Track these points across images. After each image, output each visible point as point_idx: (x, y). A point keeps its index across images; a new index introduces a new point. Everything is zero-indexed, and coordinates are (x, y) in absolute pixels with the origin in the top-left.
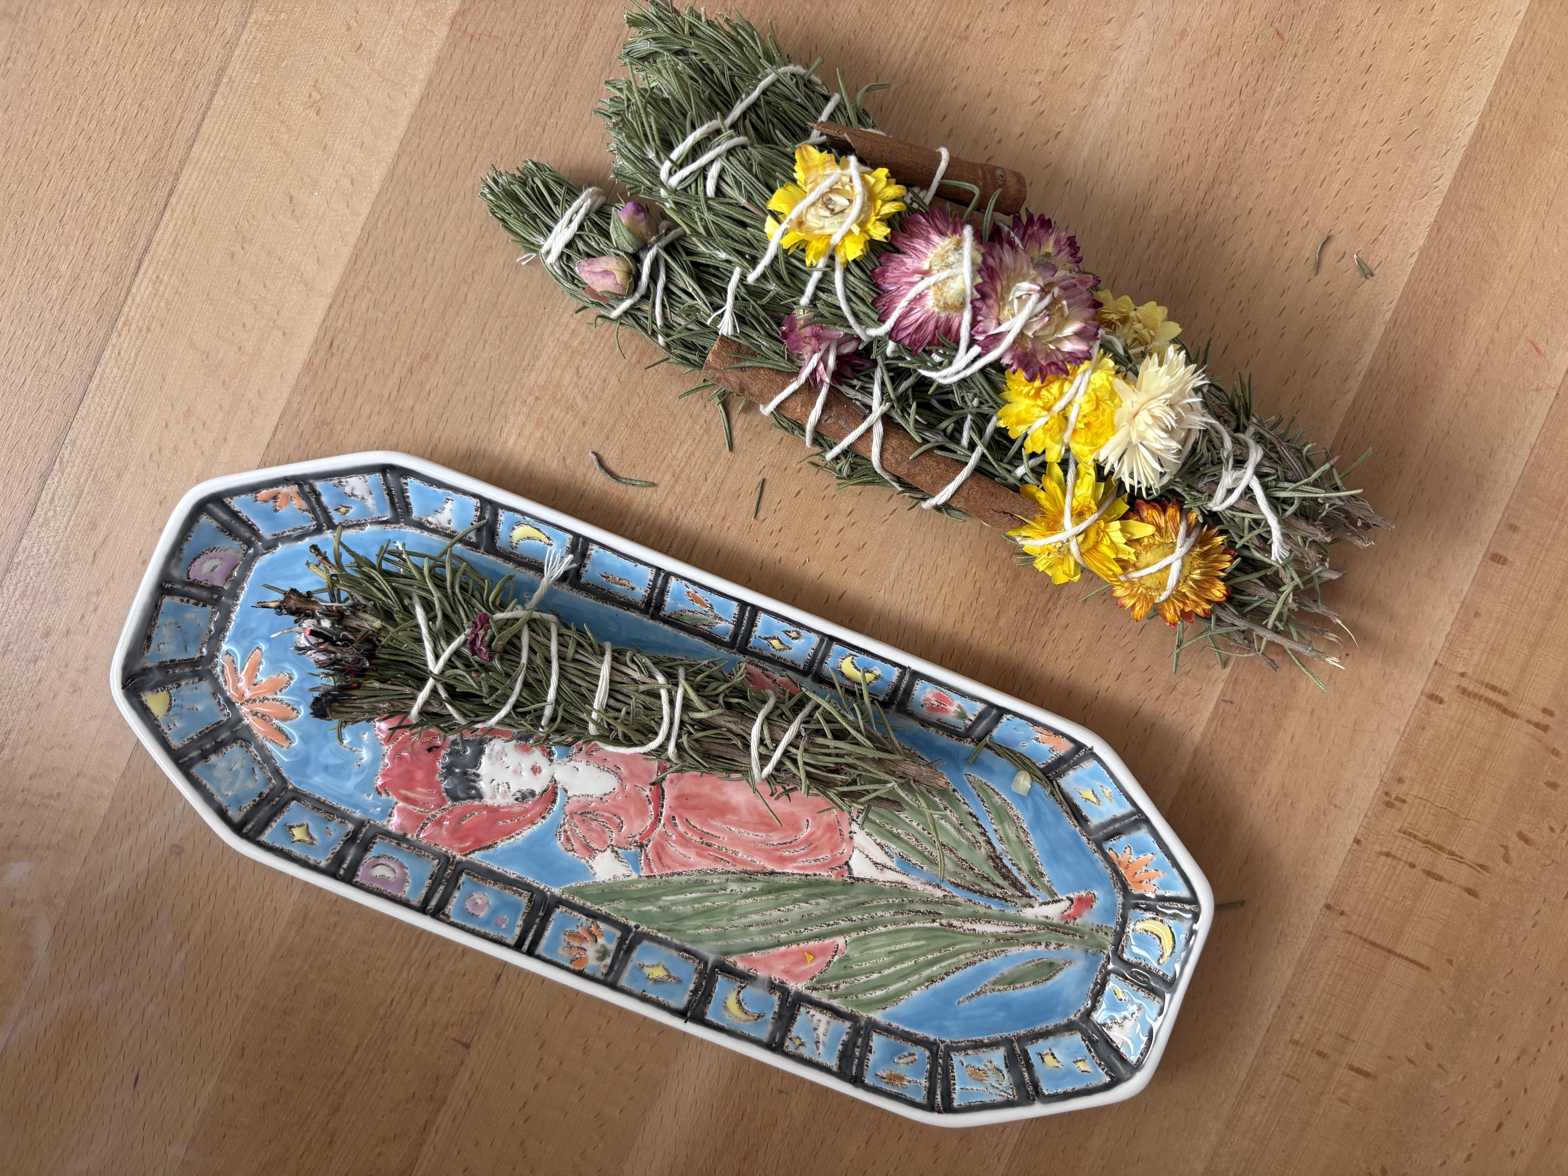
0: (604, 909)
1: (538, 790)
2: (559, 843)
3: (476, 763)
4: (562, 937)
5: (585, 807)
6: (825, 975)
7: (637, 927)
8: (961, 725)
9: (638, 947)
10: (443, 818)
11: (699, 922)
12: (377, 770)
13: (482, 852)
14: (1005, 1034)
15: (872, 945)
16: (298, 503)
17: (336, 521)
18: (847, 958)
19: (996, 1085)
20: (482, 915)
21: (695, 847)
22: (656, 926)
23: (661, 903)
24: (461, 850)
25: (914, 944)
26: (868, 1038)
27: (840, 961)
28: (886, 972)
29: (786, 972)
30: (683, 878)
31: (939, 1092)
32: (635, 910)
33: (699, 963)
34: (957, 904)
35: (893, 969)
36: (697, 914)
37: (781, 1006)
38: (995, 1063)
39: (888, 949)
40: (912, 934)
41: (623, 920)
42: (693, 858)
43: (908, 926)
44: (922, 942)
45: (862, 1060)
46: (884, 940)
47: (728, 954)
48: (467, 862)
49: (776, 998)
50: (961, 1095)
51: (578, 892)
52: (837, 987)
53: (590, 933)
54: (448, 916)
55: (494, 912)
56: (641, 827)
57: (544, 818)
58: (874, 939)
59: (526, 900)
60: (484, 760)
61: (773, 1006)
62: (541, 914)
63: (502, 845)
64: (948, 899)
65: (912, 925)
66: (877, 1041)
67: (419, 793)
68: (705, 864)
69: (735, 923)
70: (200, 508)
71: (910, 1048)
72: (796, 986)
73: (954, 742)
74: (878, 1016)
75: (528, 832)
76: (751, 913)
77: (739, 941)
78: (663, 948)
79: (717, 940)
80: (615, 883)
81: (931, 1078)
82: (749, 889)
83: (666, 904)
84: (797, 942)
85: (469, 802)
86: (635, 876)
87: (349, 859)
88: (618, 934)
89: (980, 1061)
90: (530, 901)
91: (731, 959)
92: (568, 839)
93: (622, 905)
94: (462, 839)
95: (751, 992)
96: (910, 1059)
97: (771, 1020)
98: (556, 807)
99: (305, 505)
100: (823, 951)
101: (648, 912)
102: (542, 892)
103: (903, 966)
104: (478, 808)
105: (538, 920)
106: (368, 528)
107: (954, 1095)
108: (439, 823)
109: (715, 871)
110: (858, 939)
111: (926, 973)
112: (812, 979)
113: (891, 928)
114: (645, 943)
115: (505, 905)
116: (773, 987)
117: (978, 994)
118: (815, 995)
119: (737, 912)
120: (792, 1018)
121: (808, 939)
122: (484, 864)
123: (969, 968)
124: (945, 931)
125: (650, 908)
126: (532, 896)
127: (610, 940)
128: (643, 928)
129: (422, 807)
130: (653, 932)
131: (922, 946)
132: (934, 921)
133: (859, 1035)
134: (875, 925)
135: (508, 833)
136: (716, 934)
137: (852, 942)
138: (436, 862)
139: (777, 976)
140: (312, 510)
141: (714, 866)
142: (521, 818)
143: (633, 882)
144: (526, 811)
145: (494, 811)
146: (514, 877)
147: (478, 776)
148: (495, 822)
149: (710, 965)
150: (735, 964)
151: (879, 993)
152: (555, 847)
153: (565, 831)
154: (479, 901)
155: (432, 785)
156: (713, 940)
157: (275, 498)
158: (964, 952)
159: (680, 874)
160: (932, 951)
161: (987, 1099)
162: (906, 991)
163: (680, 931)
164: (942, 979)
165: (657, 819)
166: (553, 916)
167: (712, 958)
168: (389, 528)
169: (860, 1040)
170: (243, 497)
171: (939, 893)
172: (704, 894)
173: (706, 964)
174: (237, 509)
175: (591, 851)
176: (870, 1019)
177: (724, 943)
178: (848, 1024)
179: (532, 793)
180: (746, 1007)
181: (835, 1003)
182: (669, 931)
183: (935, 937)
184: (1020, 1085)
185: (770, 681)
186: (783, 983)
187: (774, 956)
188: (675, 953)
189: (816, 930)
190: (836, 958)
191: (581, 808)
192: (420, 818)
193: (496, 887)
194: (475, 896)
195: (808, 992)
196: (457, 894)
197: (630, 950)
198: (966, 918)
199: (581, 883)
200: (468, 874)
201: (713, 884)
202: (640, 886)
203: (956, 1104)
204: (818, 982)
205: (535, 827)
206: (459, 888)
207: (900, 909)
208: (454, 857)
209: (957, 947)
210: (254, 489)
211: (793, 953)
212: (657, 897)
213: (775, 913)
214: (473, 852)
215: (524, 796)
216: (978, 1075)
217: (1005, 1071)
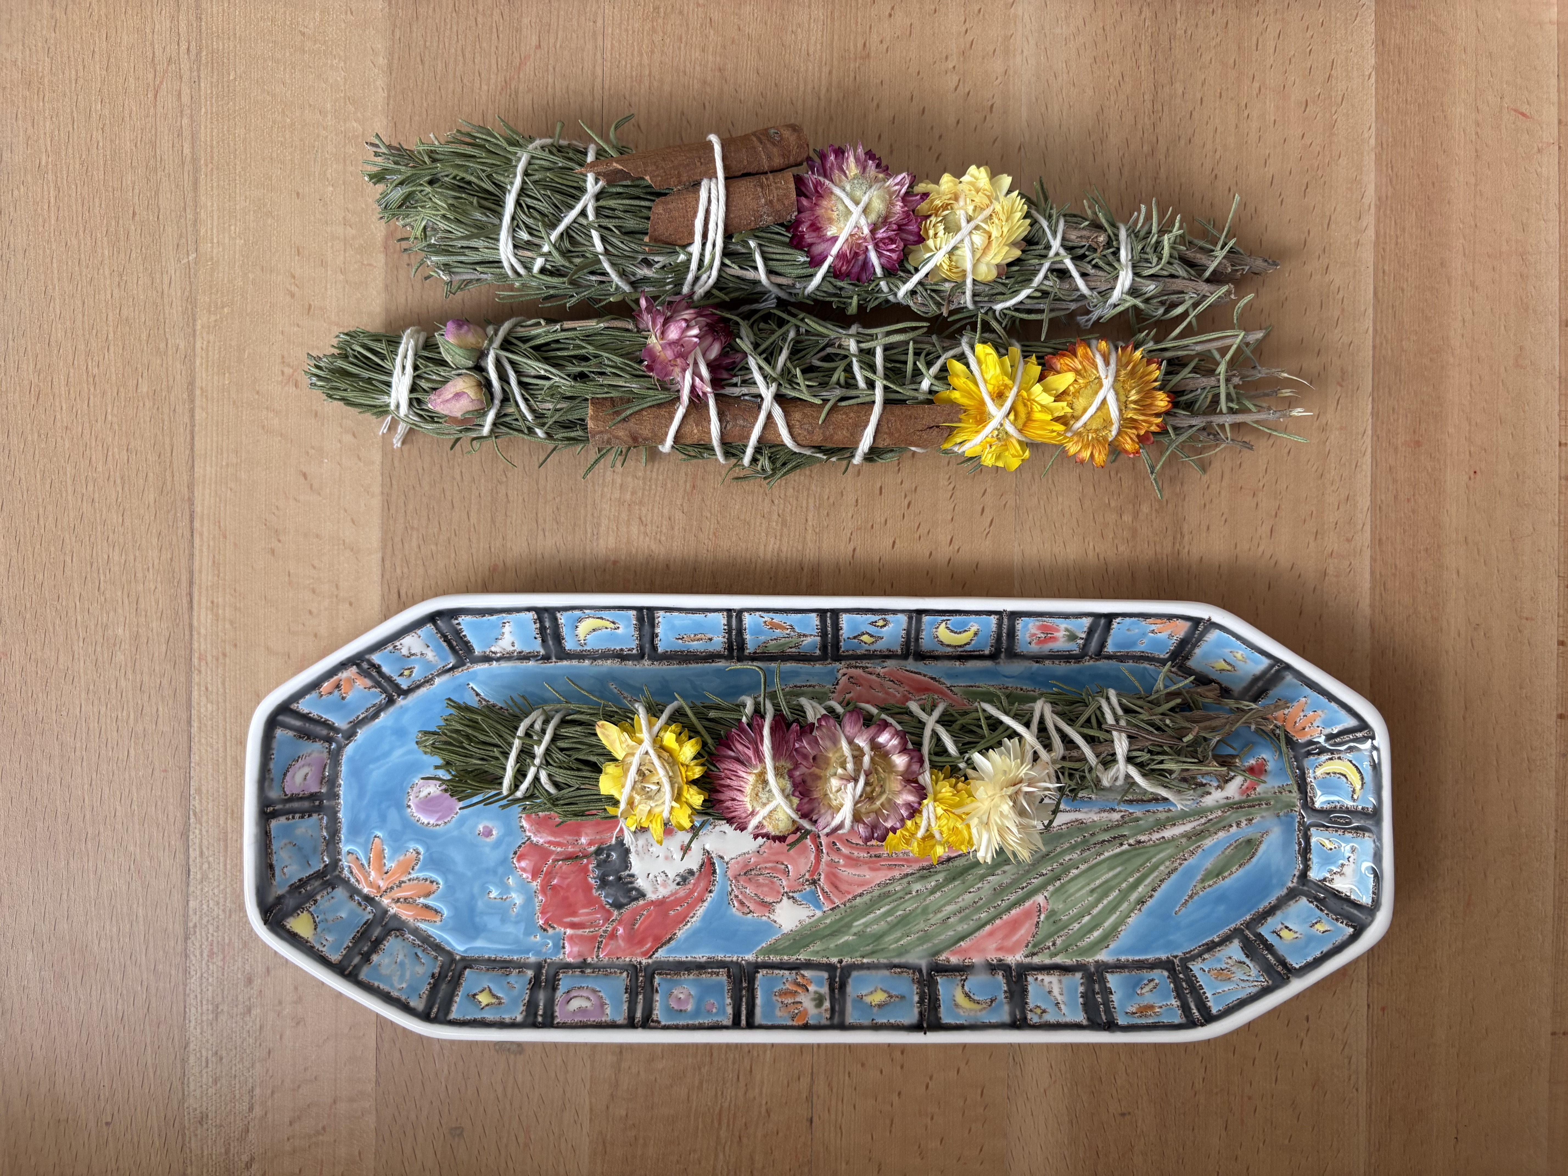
0: (802, 957)
1: (695, 867)
2: (735, 911)
3: (627, 865)
4: (774, 998)
5: (746, 865)
6: (1038, 938)
7: (840, 962)
8: (1074, 647)
9: (850, 980)
10: (615, 930)
11: (898, 934)
12: (534, 908)
13: (665, 948)
14: (1233, 926)
15: (1072, 891)
16: (362, 683)
17: (404, 687)
18: (1052, 913)
19: (1246, 978)
20: (690, 1007)
21: (866, 863)
22: (858, 954)
23: (854, 930)
24: (644, 954)
25: (1111, 874)
26: (1103, 981)
27: (1047, 918)
28: (1095, 911)
29: (999, 949)
30: (866, 898)
31: (1193, 1006)
32: (832, 946)
33: (914, 973)
34: (1137, 820)
35: (1100, 906)
36: (893, 927)
37: (1008, 984)
38: (1235, 957)
39: (1088, 888)
40: (1105, 865)
41: (825, 960)
42: (868, 875)
43: (1099, 859)
44: (1118, 869)
45: (1107, 1003)
46: (1081, 882)
47: (937, 953)
48: (655, 962)
49: (1000, 977)
50: (1215, 1001)
51: (772, 949)
52: (1054, 944)
53: (799, 985)
54: (659, 1022)
55: (700, 1001)
56: (806, 864)
57: (710, 892)
58: (1072, 884)
59: (725, 978)
60: (633, 858)
61: (1000, 988)
62: (745, 985)
63: (681, 934)
64: (1127, 819)
65: (1102, 857)
66: (1113, 980)
67: (583, 914)
68: (882, 876)
69: (932, 921)
70: (272, 723)
71: (1147, 974)
72: (1014, 958)
73: (1073, 666)
74: (1103, 956)
75: (701, 910)
76: (944, 905)
77: (943, 937)
78: (874, 972)
79: (922, 944)
80: (804, 928)
81: (1179, 996)
82: (933, 884)
83: (860, 928)
84: (999, 916)
85: (634, 905)
86: (819, 913)
87: (541, 1004)
88: (826, 975)
89: (1219, 961)
90: (729, 976)
91: (943, 957)
92: (742, 903)
93: (818, 946)
94: (641, 942)
95: (973, 982)
96: (1152, 985)
97: (1005, 1001)
98: (718, 877)
99: (369, 683)
100: (1027, 914)
101: (846, 943)
102: (737, 964)
103: (1110, 898)
104: (644, 908)
105: (744, 992)
106: (437, 681)
107: (1209, 1004)
108: (613, 936)
109: (893, 880)
110: (1057, 890)
111: (1134, 897)
112: (1027, 946)
113: (1083, 867)
114: (855, 974)
115: (707, 990)
116: (993, 968)
117: (1191, 897)
118: (1036, 960)
119: (930, 910)
120: (1024, 991)
121: (1008, 909)
122: (671, 959)
123: (1173, 876)
124: (1136, 849)
125: (846, 938)
126: (729, 971)
127: (820, 983)
128: (847, 960)
129: (591, 927)
130: (858, 960)
131: (1119, 873)
132: (1121, 844)
133: (1094, 981)
134: (1067, 870)
135: (682, 920)
136: (919, 939)
137: (1052, 895)
138: (625, 974)
139: (993, 956)
140: (378, 684)
141: (890, 874)
142: (690, 901)
143: (819, 920)
144: (692, 892)
145: (661, 904)
146: (704, 959)
147: (632, 876)
148: (666, 915)
149: (924, 971)
150: (948, 960)
151: (1096, 934)
152: (732, 915)
153: (736, 897)
154: (681, 996)
155: (592, 902)
156: (918, 946)
157: (338, 686)
158: (1162, 862)
159: (861, 895)
160: (1131, 874)
161: (1242, 995)
162: (1122, 921)
163: (883, 950)
164: (1151, 896)
165: (819, 850)
166: (757, 983)
167: (923, 964)
168: (458, 673)
169: (1097, 986)
170: (307, 697)
171: (1116, 816)
172: (892, 905)
173: (920, 971)
174: (306, 711)
175: (768, 906)
176: (1097, 962)
177: (930, 945)
178: (1079, 975)
179: (691, 872)
180: (976, 998)
181: (1058, 960)
182: (872, 953)
183: (1129, 860)
184: (1267, 969)
185: (874, 677)
186: (1001, 960)
187: (983, 937)
188: (886, 973)
189: (1013, 897)
190: (1042, 917)
191: (742, 869)
192: (593, 938)
193: (691, 976)
194: (675, 992)
195: (1028, 960)
196: (657, 997)
197: (843, 986)
198: (1151, 830)
199: (771, 940)
200: (660, 974)
201: (896, 892)
202: (828, 921)
203: (1214, 1011)
204: (1034, 946)
205: (706, 904)
206: (657, 991)
207: (1084, 846)
208: (640, 963)
209: (1154, 860)
210: (315, 685)
211: (999, 928)
212: (849, 926)
213: (968, 897)
214: (656, 951)
215: (684, 879)
216: (1223, 975)
217: (1247, 961)
